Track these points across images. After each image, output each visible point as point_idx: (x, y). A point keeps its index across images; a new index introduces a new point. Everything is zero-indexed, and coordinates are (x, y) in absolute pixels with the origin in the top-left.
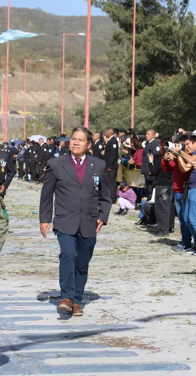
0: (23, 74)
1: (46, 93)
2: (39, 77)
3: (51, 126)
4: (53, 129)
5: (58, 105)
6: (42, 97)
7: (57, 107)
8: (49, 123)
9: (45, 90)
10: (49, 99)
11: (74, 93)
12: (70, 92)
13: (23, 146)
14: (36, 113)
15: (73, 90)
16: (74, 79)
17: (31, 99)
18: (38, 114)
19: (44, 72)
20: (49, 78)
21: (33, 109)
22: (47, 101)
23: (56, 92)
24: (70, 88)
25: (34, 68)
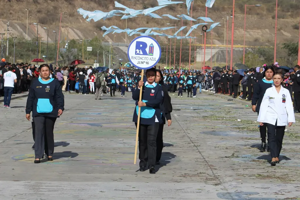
0: (242, 15)
1: (259, 31)
2: (254, 18)
3: (264, 57)
4: (265, 59)
5: (270, 40)
6: (256, 34)
7: (269, 41)
8: (261, 54)
9: (258, 28)
10: (262, 36)
11: (282, 31)
12: (279, 30)
13: (246, 73)
14: (251, 46)
15: (281, 28)
16: (282, 20)
17: (248, 35)
18: (253, 47)
19: (258, 14)
20: (262, 19)
21: (249, 43)
22: (261, 37)
23: (267, 30)
24: (279, 27)
25: (250, 11)
